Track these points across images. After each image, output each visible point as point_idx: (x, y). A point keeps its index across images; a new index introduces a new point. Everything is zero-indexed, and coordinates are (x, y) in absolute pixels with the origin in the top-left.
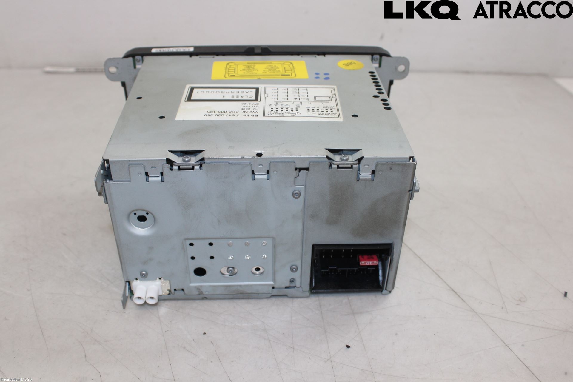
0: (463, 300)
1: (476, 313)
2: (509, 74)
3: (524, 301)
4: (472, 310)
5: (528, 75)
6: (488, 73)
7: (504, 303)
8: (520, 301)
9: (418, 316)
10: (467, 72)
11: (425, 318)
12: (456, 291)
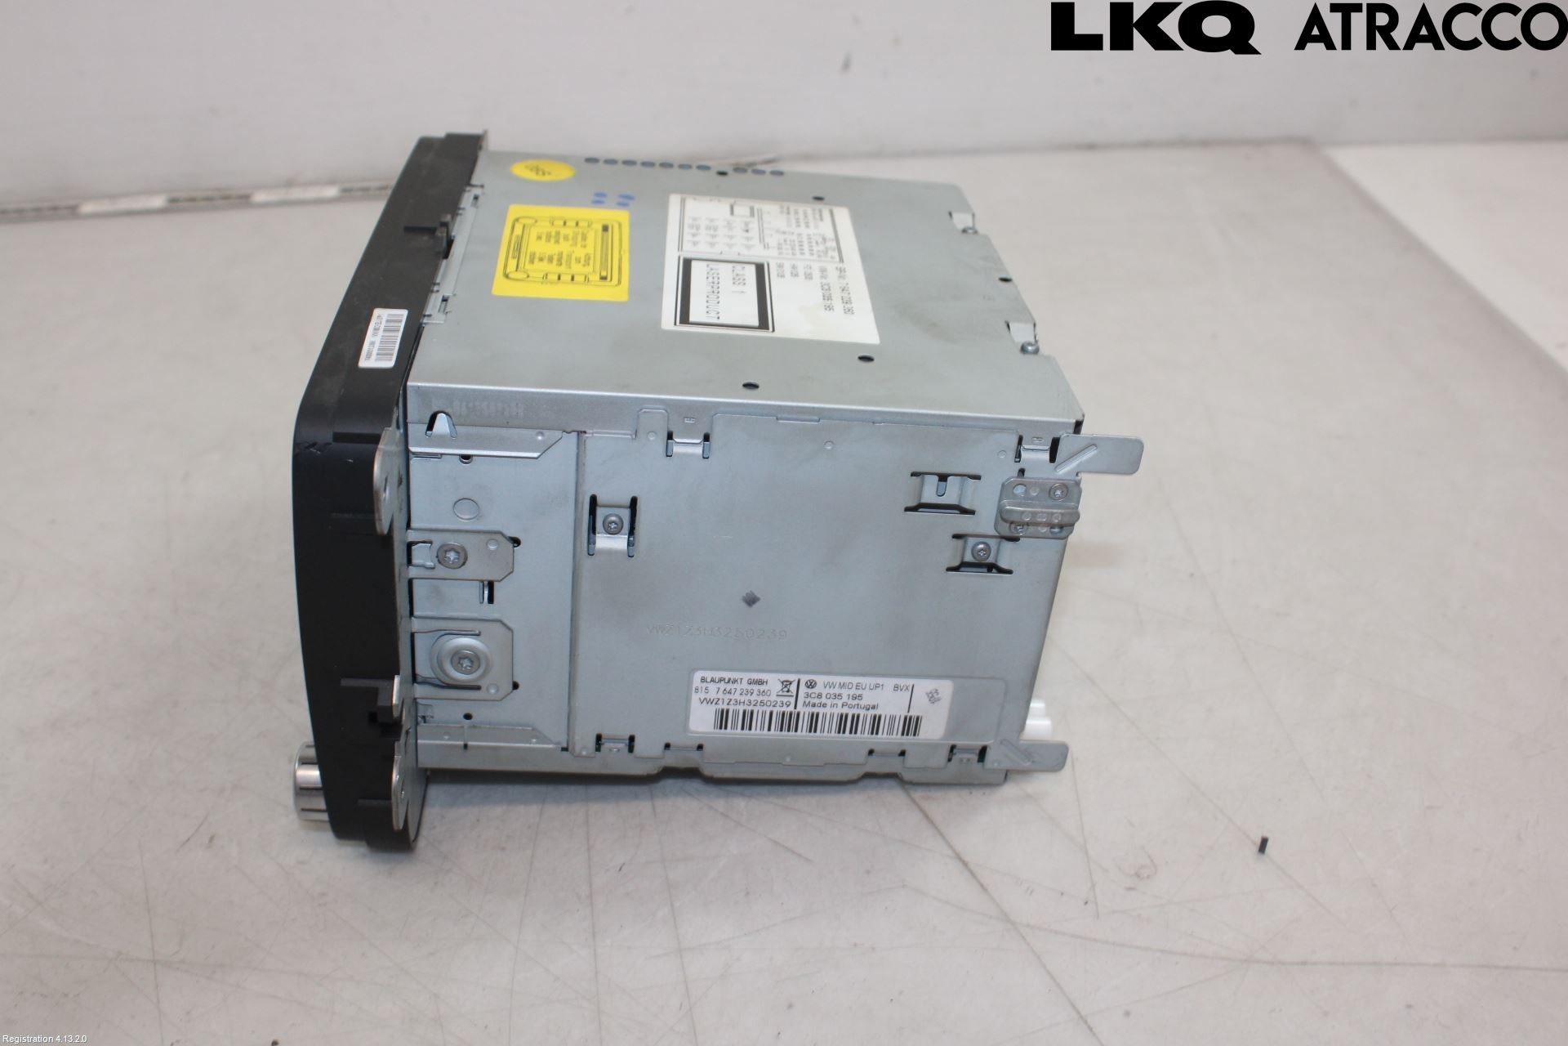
0: (982, 886)
1: (1013, 923)
2: (1205, 144)
3: (1148, 877)
4: (1005, 917)
5: (1259, 143)
6: (1146, 145)
7: (1093, 886)
8: (1138, 875)
9: (855, 945)
10: (1091, 147)
11: (873, 949)
12: (967, 859)
